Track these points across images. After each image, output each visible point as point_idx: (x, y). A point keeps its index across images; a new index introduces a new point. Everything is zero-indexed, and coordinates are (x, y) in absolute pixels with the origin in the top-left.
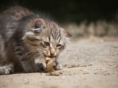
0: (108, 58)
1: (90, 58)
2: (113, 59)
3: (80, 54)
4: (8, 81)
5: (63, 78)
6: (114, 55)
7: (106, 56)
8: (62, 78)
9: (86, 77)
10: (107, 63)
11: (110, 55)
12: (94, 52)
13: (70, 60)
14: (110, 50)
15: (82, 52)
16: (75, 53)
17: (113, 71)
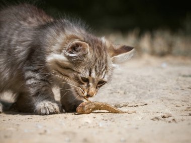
0: (173, 94)
1: (144, 93)
2: (182, 95)
3: (128, 86)
4: (11, 129)
5: (101, 126)
6: (183, 89)
7: (171, 90)
8: (99, 126)
9: (137, 125)
10: (171, 102)
11: (177, 89)
12: (151, 83)
13: (111, 95)
14: (177, 80)
15: (131, 83)
16: (120, 84)
17: (182, 115)
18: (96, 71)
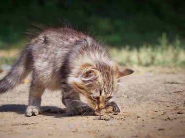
0: (163, 97)
1: (142, 97)
2: (170, 98)
3: (130, 92)
6: (170, 94)
7: (162, 94)
10: (163, 103)
11: (166, 93)
12: (147, 89)
13: (118, 99)
14: (166, 87)
15: (132, 90)
16: (124, 90)
17: (173, 114)
18: (105, 91)
